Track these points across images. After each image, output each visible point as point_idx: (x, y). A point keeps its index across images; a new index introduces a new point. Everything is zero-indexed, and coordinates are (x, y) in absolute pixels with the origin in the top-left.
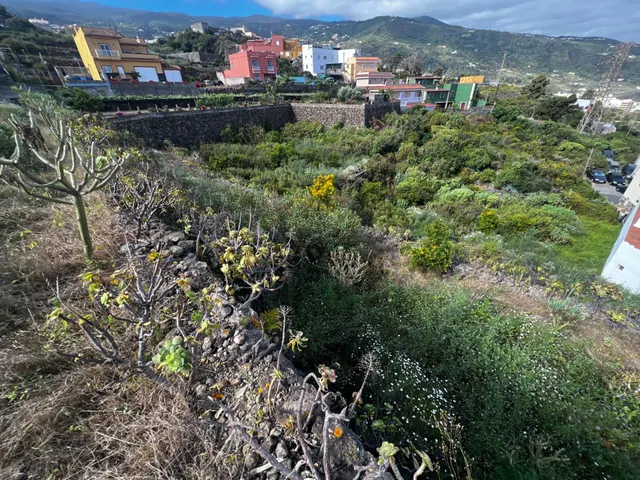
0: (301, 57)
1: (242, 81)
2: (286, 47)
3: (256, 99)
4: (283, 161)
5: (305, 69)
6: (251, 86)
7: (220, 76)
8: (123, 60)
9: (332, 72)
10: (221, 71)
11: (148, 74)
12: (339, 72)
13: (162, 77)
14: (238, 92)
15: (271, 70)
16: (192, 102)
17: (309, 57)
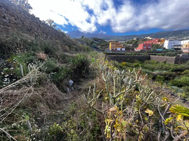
0: (164, 44)
1: (140, 50)
2: (159, 41)
3: (141, 54)
4: (137, 67)
5: (164, 47)
6: (142, 51)
7: (135, 49)
8: (115, 47)
9: (176, 47)
10: (136, 48)
11: (119, 49)
12: (179, 47)
13: (121, 49)
14: (137, 52)
15: (149, 47)
16: (124, 54)
17: (167, 43)
